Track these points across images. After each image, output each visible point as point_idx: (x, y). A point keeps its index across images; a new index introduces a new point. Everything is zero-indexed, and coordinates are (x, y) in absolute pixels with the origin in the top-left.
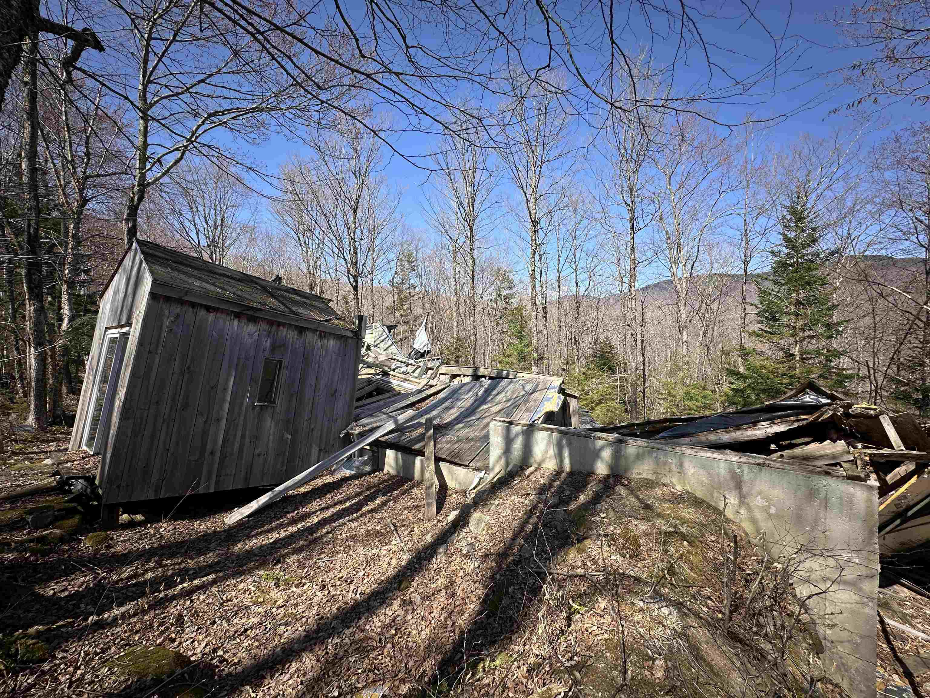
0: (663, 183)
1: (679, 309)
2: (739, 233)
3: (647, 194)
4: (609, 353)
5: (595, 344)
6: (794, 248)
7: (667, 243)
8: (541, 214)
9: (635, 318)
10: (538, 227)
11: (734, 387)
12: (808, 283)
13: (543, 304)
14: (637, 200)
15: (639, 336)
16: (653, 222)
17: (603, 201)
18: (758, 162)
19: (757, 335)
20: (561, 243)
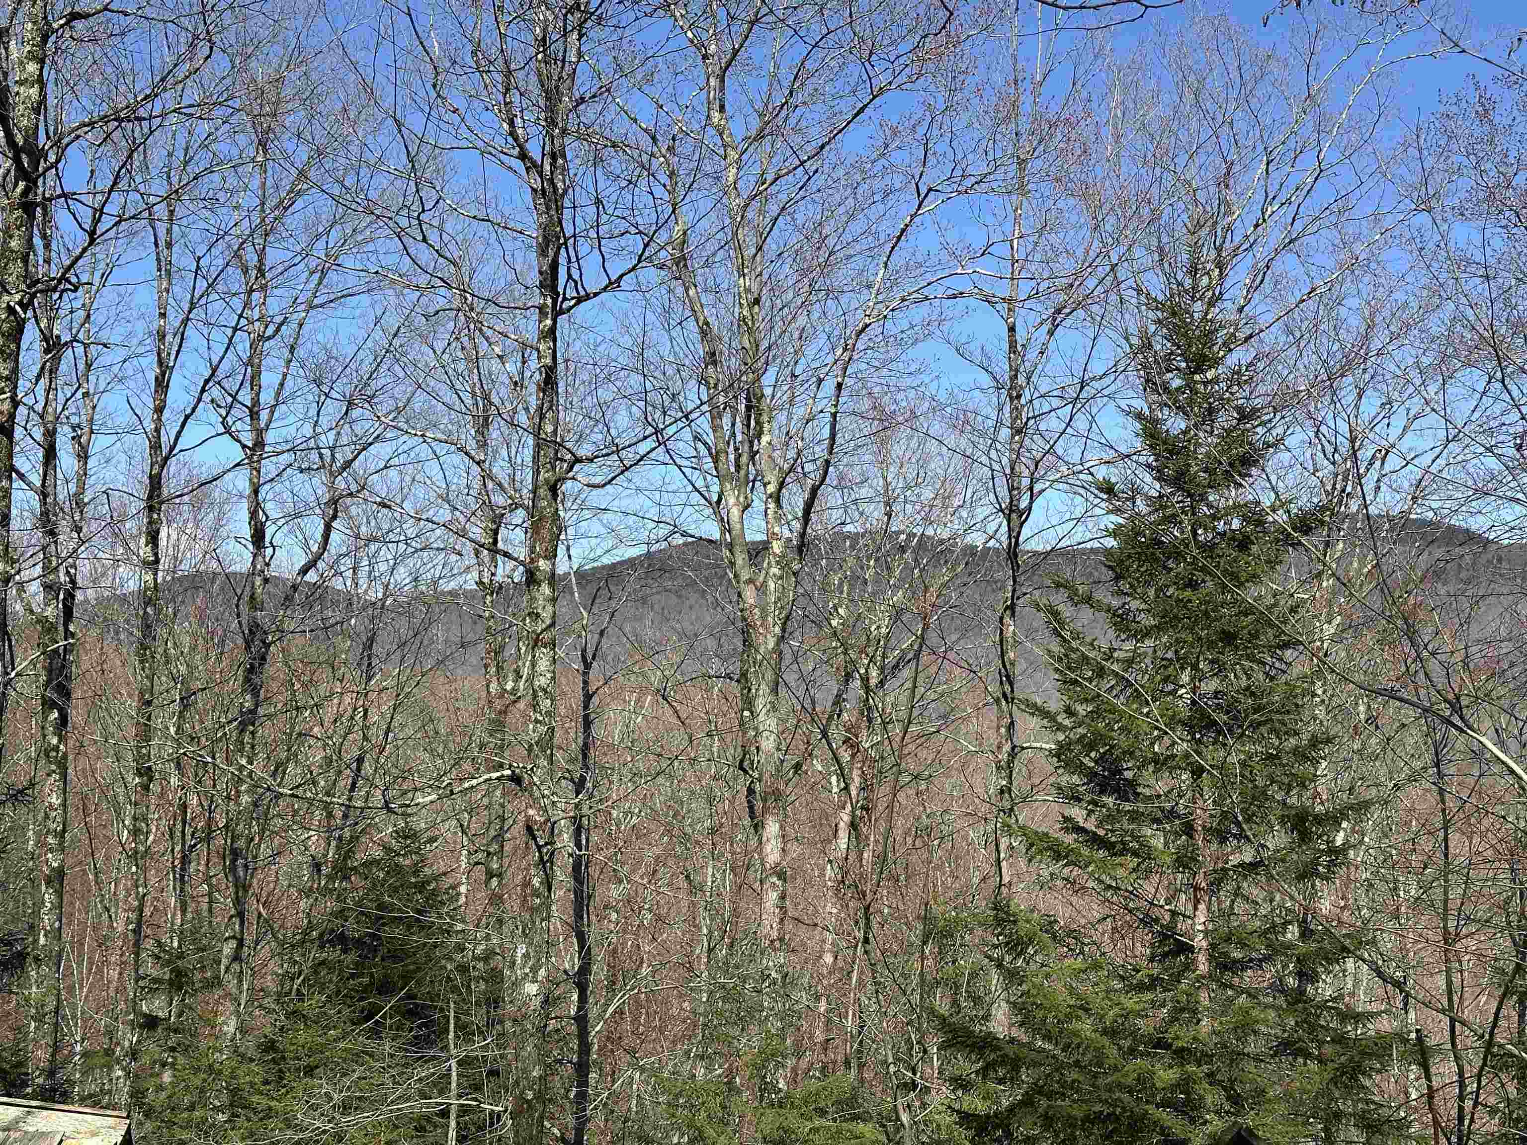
0: (691, 94)
1: (749, 703)
2: (986, 380)
3: (621, 128)
4: (409, 925)
5: (342, 870)
6: (1180, 480)
7: (703, 380)
8: (72, 117)
9: (547, 743)
10: (47, 185)
11: (977, 1105)
12: (1228, 638)
13: (48, 628)
14: (573, 148)
15: (565, 840)
16: (649, 274)
17: (415, 122)
18: (1059, 85)
19: (1058, 853)
20: (181, 292)
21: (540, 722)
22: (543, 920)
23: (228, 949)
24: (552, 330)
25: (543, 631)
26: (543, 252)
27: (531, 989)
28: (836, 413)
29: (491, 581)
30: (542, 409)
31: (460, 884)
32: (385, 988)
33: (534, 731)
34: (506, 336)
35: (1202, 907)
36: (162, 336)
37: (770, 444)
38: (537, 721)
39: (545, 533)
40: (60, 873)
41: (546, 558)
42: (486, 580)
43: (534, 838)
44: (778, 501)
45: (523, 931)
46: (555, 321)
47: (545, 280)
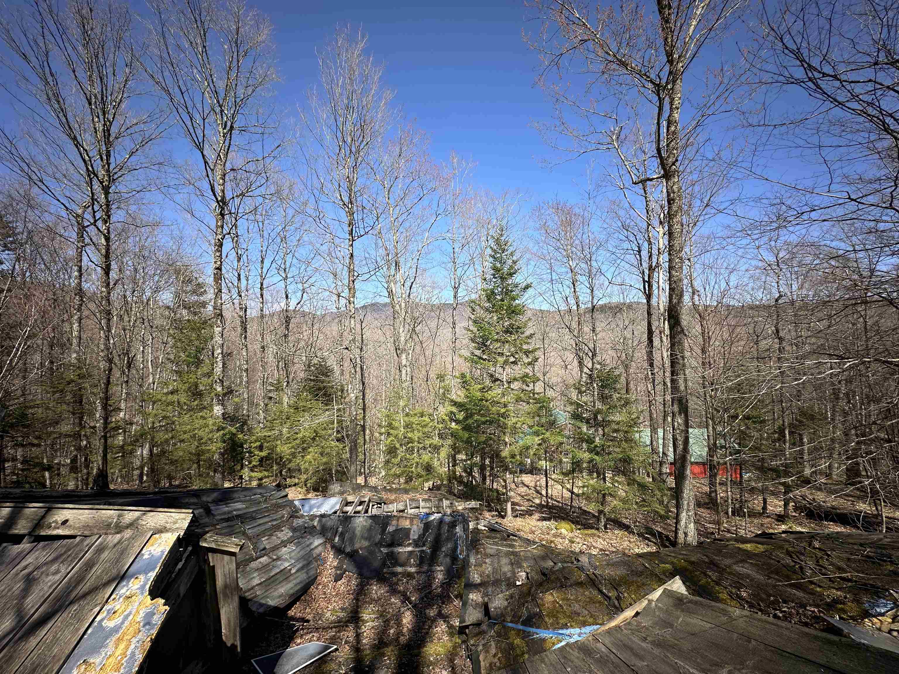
9: (354, 340)
21: (352, 335)
22: (355, 380)
23: (285, 384)
24: (352, 245)
25: (352, 315)
27: (353, 395)
31: (334, 367)
32: (320, 389)
33: (351, 338)
35: (505, 372)
36: (262, 251)
37: (402, 273)
39: (352, 292)
40: (247, 369)
41: (352, 298)
42: (337, 307)
43: (352, 362)
44: (404, 286)
45: (350, 383)
46: (353, 242)
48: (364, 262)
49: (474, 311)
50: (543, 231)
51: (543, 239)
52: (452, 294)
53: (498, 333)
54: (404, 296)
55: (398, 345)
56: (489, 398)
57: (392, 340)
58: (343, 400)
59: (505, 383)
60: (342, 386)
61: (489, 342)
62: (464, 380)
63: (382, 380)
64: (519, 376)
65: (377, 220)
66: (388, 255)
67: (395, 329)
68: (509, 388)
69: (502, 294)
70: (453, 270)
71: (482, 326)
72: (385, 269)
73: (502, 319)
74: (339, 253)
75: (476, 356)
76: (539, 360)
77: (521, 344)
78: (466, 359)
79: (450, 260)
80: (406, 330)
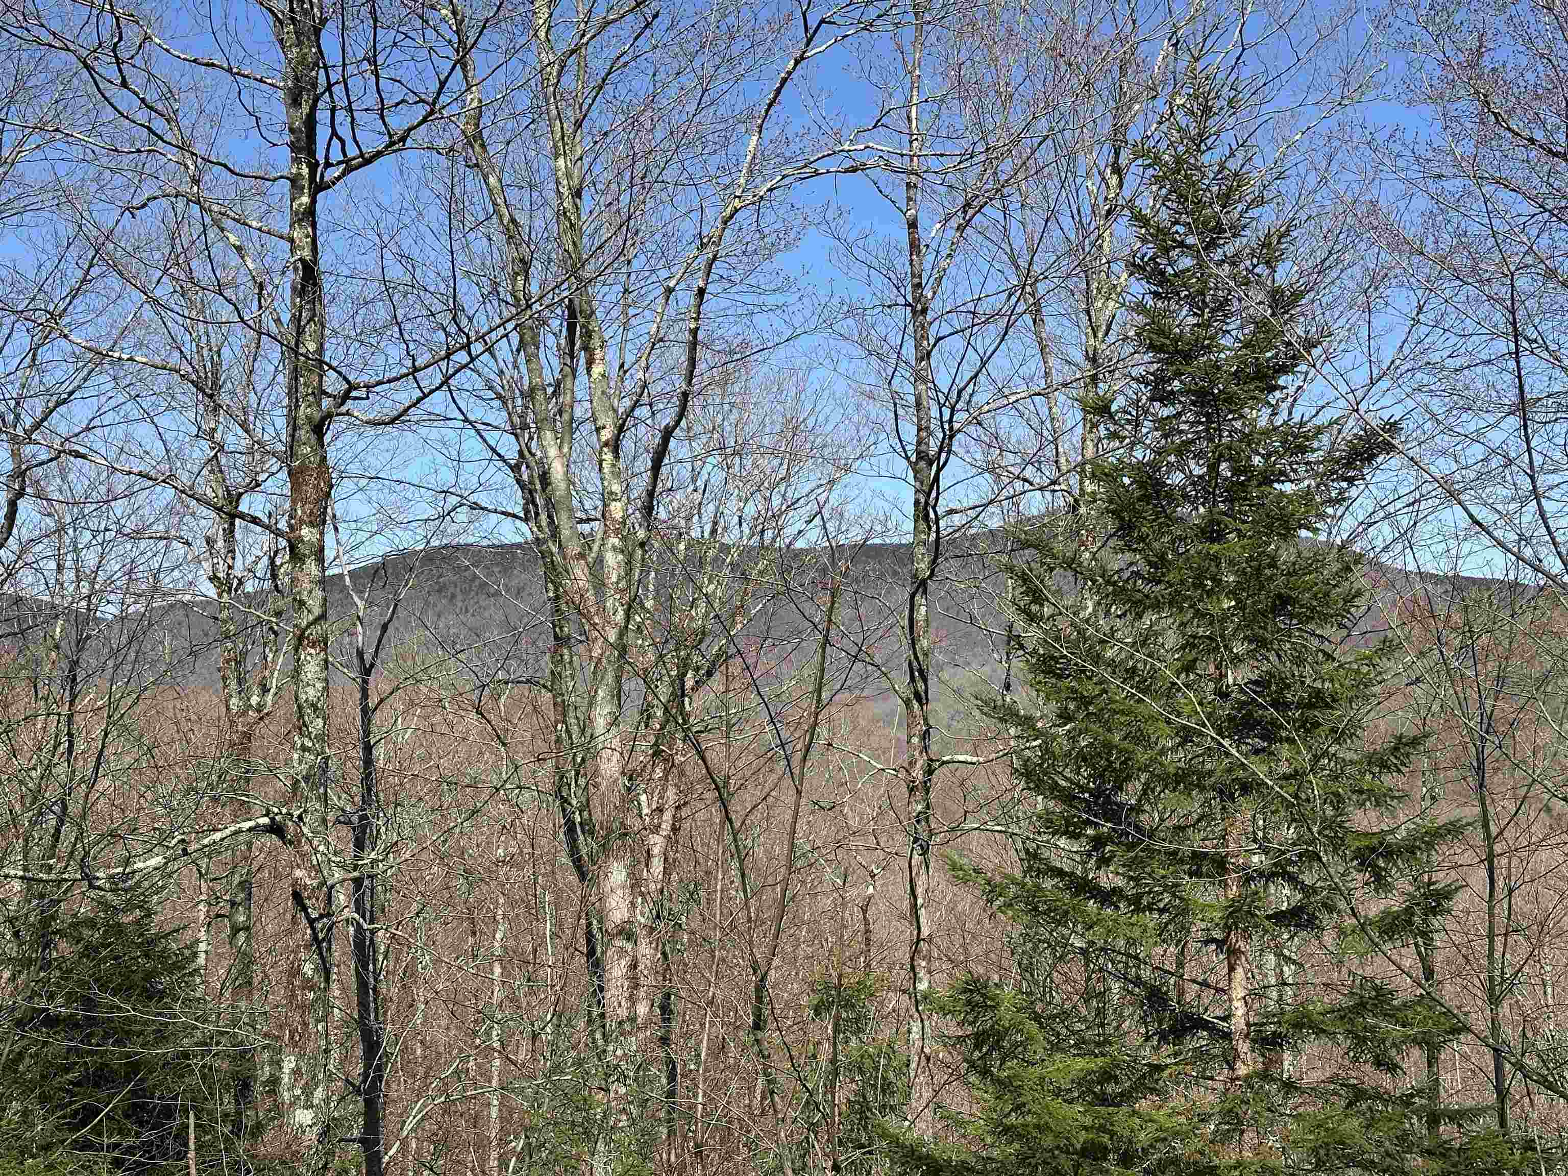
21: (308, 750)
22: (318, 1021)
24: (310, 213)
25: (309, 626)
26: (296, 102)
27: (304, 1117)
28: (697, 329)
29: (228, 575)
30: (299, 320)
31: (198, 941)
32: (104, 1078)
33: (300, 763)
34: (245, 224)
35: (1239, 973)
37: (603, 376)
38: (304, 749)
39: (309, 491)
41: (311, 524)
42: (221, 575)
43: (304, 909)
44: (616, 451)
45: (292, 1037)
46: (314, 201)
47: (298, 140)
48: (382, 313)
49: (1038, 598)
50: (1467, 106)
51: (1466, 148)
52: (907, 496)
53: (1186, 736)
54: (616, 509)
55: (586, 806)
56: (1143, 1138)
57: (545, 773)
58: (241, 1146)
59: (1243, 1047)
60: (243, 1056)
61: (1135, 787)
62: (986, 1021)
63: (484, 1016)
64: (1329, 999)
65: (461, 62)
66: (525, 265)
67: (562, 709)
68: (1265, 1076)
69: (1209, 496)
70: (909, 351)
71: (1090, 689)
72: (504, 350)
73: (1213, 644)
74: (234, 259)
75: (1060, 873)
76: (1459, 902)
77: (1337, 801)
78: (993, 891)
79: (891, 295)
80: (632, 714)
